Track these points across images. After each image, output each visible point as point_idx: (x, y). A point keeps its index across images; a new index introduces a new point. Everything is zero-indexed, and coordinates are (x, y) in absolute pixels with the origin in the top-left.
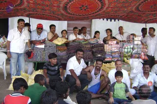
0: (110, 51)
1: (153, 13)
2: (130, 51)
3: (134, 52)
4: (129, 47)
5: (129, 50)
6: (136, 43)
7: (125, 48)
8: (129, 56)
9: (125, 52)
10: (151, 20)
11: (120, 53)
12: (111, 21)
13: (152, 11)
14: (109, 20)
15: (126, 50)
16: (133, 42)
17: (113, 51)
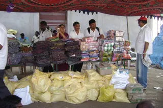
0: (86, 50)
1: (138, 4)
2: (111, 49)
3: (115, 50)
4: (109, 44)
5: (109, 48)
6: (117, 39)
7: (105, 46)
8: (109, 55)
9: (104, 50)
10: (135, 12)
11: (99, 52)
12: (88, 14)
13: (136, 2)
14: (86, 13)
15: (106, 48)
16: (115, 38)
17: (91, 49)
